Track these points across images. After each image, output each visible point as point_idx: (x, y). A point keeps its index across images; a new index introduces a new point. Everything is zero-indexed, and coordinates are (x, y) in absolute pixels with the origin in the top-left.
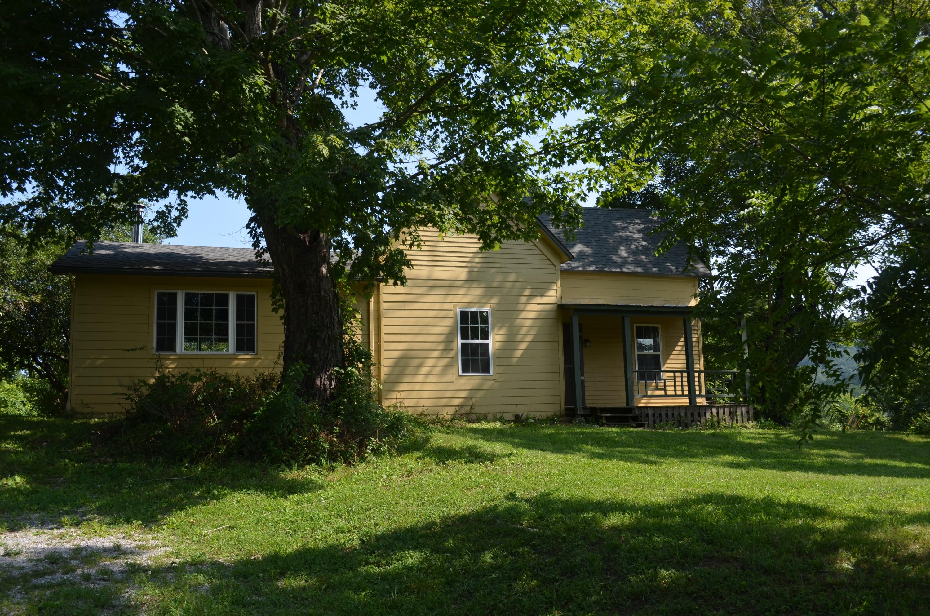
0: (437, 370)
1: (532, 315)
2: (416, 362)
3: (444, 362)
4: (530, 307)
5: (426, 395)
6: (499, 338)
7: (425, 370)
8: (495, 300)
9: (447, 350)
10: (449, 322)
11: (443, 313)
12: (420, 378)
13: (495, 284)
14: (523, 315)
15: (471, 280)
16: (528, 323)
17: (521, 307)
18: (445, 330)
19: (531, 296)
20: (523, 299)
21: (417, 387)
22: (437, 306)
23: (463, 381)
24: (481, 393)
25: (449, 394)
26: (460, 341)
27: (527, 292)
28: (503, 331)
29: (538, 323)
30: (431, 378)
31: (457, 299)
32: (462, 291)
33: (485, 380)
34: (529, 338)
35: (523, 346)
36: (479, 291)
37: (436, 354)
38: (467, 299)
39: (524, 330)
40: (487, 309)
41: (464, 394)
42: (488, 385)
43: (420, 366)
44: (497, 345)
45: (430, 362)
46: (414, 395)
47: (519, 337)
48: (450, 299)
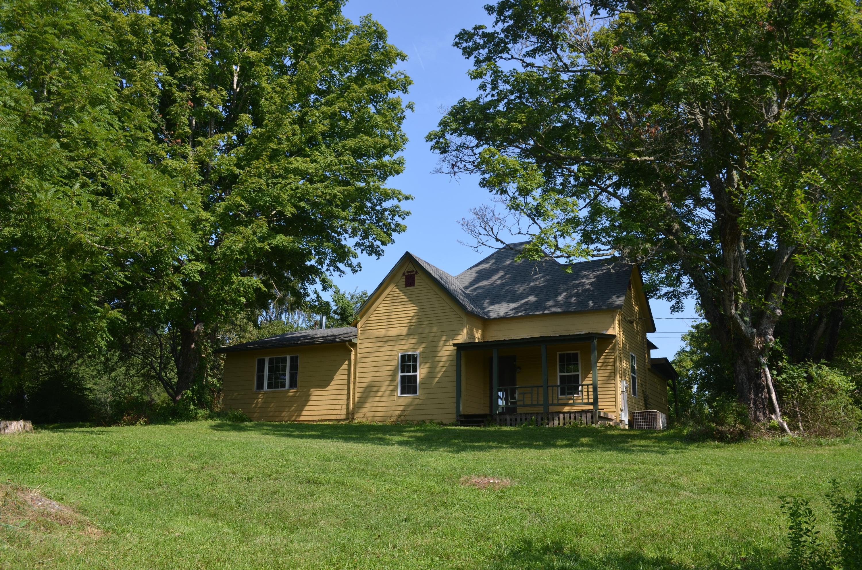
0: (387, 393)
1: (447, 353)
2: (375, 389)
3: (391, 388)
4: (446, 348)
5: (380, 409)
6: (425, 371)
7: (380, 394)
8: (423, 346)
9: (393, 380)
10: (394, 363)
11: (392, 357)
12: (377, 399)
13: (424, 335)
14: (440, 354)
15: (408, 335)
16: (444, 359)
17: (440, 348)
18: (392, 368)
19: (446, 341)
20: (441, 343)
21: (375, 404)
22: (389, 353)
23: (401, 400)
24: (411, 408)
25: (393, 408)
26: (400, 374)
27: (444, 338)
28: (427, 365)
29: (451, 358)
30: (384, 399)
31: (400, 347)
32: (404, 342)
33: (415, 399)
34: (444, 369)
35: (440, 375)
36: (414, 341)
37: (387, 383)
38: (406, 347)
39: (441, 364)
40: (417, 352)
41: (401, 408)
42: (416, 402)
43: (378, 391)
44: (423, 376)
45: (383, 389)
46: (373, 409)
47: (438, 369)
48: (396, 348)
